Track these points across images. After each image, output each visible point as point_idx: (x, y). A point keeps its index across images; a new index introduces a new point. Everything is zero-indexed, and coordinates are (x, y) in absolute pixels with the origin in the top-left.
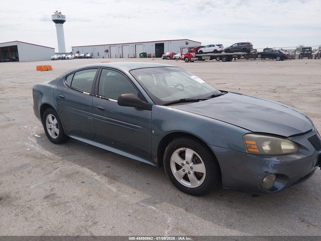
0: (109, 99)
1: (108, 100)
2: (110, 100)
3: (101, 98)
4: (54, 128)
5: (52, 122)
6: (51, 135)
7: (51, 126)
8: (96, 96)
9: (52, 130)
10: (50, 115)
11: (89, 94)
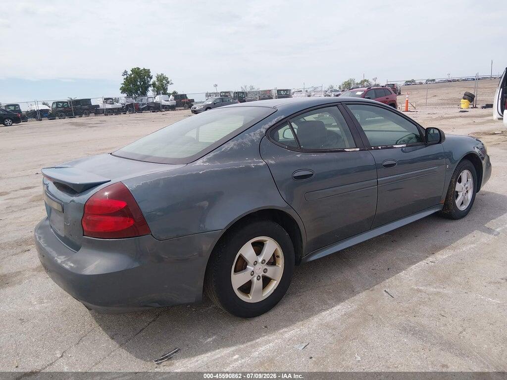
0: (394, 146)
1: (393, 148)
2: (395, 148)
3: (382, 149)
4: (266, 269)
5: (260, 259)
6: (250, 299)
7: (253, 271)
8: (373, 148)
9: (258, 280)
10: (249, 244)
11: (358, 149)
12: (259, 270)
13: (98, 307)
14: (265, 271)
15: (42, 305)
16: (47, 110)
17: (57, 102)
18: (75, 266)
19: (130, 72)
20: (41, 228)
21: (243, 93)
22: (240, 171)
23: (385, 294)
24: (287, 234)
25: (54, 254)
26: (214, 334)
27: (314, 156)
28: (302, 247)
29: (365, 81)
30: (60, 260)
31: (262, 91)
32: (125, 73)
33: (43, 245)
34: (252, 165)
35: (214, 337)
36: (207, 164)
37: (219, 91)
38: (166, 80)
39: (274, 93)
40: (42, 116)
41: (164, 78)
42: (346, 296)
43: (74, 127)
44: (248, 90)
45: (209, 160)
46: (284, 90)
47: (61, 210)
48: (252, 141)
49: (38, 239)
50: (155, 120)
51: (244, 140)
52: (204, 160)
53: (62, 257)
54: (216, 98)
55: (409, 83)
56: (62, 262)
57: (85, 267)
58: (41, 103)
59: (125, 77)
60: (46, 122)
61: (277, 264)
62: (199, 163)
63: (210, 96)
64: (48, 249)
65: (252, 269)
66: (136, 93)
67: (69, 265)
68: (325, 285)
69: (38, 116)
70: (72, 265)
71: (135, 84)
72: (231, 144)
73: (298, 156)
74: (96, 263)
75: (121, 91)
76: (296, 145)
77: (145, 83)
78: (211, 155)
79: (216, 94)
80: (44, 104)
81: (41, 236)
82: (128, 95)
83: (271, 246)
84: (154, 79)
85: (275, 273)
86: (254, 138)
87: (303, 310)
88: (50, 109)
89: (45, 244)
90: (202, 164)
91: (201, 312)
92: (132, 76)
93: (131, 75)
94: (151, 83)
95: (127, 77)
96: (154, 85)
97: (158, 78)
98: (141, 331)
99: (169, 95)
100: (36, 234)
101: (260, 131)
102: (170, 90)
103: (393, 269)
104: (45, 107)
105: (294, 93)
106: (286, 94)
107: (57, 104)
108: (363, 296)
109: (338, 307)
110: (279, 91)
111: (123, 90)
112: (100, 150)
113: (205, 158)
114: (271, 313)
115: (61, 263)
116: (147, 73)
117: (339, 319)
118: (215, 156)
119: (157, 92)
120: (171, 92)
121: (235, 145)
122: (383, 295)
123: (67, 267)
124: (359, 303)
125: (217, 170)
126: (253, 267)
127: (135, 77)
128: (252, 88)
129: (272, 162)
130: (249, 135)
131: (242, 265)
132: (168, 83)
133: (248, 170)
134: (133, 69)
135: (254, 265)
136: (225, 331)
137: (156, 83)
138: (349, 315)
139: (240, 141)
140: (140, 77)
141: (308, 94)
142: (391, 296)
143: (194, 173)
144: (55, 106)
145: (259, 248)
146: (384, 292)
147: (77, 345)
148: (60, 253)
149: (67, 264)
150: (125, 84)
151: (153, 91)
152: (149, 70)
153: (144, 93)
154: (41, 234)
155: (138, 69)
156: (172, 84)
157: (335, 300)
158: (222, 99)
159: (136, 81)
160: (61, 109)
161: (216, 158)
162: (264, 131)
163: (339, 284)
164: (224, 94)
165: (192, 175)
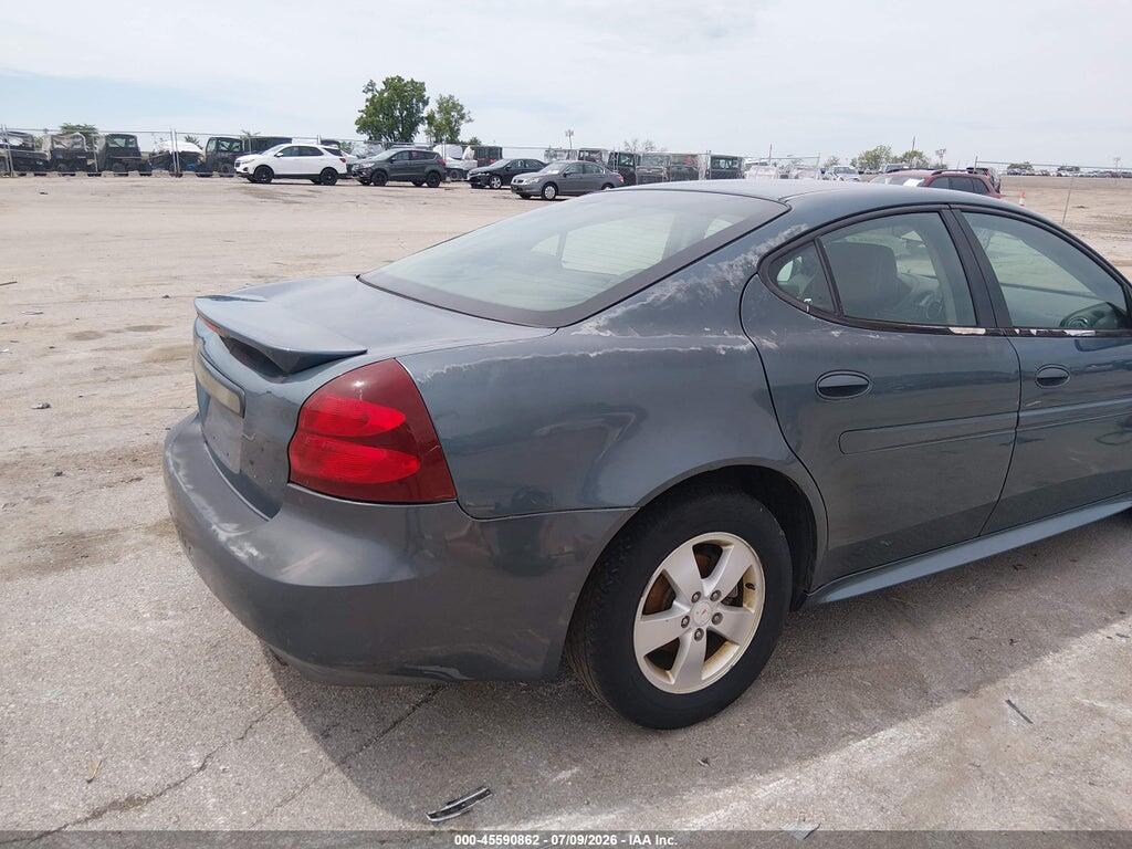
0: (1067, 332)
1: (1064, 335)
2: (1069, 336)
3: (1039, 335)
4: (718, 614)
5: (708, 587)
6: (670, 683)
7: (687, 617)
8: (1018, 331)
9: (696, 638)
10: (687, 548)
11: (982, 331)
12: (702, 616)
13: (309, 665)
14: (717, 618)
15: (164, 622)
16: (196, 155)
17: (218, 139)
18: (262, 557)
19: (380, 86)
20: (179, 438)
21: (631, 156)
22: (690, 360)
23: (1010, 710)
24: (782, 533)
25: (210, 515)
26: (576, 761)
27: (873, 336)
28: (813, 569)
29: (915, 153)
30: (225, 532)
31: (674, 156)
32: (371, 86)
33: (186, 487)
34: (720, 346)
35: (575, 770)
36: (609, 333)
37: (577, 146)
38: (459, 112)
39: (704, 164)
40: (184, 167)
41: (455, 106)
42: (908, 703)
43: (250, 198)
44: (640, 150)
45: (613, 324)
46: (727, 159)
47: (238, 410)
48: (724, 284)
49: (172, 469)
50: (427, 200)
51: (704, 281)
52: (602, 323)
53: (231, 527)
54: (569, 161)
55: (1016, 170)
56: (229, 539)
57: (285, 564)
58: (183, 137)
59: (370, 95)
60: (191, 181)
61: (745, 605)
62: (588, 328)
63: (555, 156)
64: (198, 500)
65: (686, 610)
66: (391, 134)
67: (245, 552)
68: (852, 666)
69: (176, 165)
70: (255, 552)
71: (389, 115)
72: (670, 288)
73: (836, 333)
74: (315, 556)
75: (356, 127)
76: (829, 307)
77: (410, 114)
78: (619, 310)
79: (569, 153)
80: (189, 140)
81: (179, 461)
82: (370, 138)
83: (738, 558)
84: (432, 106)
85: (738, 627)
86: (730, 277)
87: (800, 729)
88: (203, 152)
89: (190, 483)
90: (596, 332)
91: (541, 695)
92: (386, 95)
93: (381, 93)
94: (425, 114)
95: (374, 96)
96: (430, 119)
97: (440, 105)
98: (396, 723)
99: (464, 145)
100: (168, 454)
101: (745, 259)
102: (465, 135)
103: (1024, 646)
104: (192, 148)
105: (749, 166)
106: (730, 168)
107: (217, 145)
108: (953, 709)
109: (891, 732)
110: (715, 159)
111: (363, 126)
112: (306, 257)
113: (603, 318)
114: (718, 724)
115: (226, 544)
116: (418, 89)
117: (895, 767)
118: (630, 313)
119: (436, 135)
120: (467, 140)
121: (679, 290)
122: (1003, 713)
123: (241, 555)
124: (942, 727)
125: (633, 353)
126: (689, 605)
127: (390, 99)
128: (650, 145)
129: (771, 345)
130: (717, 267)
131: (664, 597)
132: (462, 117)
133: (708, 358)
134: (387, 79)
135: (694, 601)
136: (603, 757)
137: (437, 116)
138: (919, 758)
139: (693, 280)
140: (401, 98)
141: (784, 172)
142: (1025, 718)
143: (577, 355)
144: (212, 146)
145: (708, 558)
146: (1007, 706)
147: (239, 742)
148: (227, 516)
149: (241, 548)
150: (366, 111)
151: (427, 132)
152: (423, 84)
153: (407, 137)
154: (179, 455)
155: (400, 79)
156: (470, 120)
157: (880, 711)
158: (584, 166)
159: (391, 107)
160: (226, 155)
161: (633, 320)
162: (755, 260)
163: (887, 667)
164: (587, 154)
165: (568, 359)
